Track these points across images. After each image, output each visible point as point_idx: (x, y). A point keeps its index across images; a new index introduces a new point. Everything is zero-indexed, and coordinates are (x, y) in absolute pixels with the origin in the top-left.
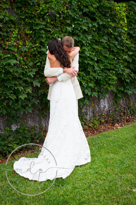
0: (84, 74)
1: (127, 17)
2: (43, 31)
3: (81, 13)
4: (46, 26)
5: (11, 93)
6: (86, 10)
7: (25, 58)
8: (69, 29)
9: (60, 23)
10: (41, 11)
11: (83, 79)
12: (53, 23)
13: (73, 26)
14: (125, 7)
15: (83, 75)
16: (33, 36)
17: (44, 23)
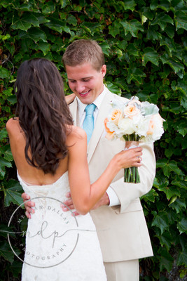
0: (179, 171)
4: (54, 18)
8: (131, 28)
9: (103, 11)
11: (170, 186)
12: (79, 9)
13: (144, 19)
15: (172, 173)
16: (12, 50)
17: (48, 11)
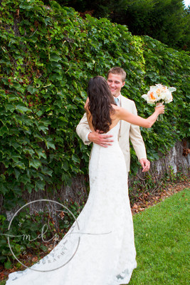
1: (145, 56)
2: (60, 65)
3: (100, 45)
5: (19, 159)
6: (106, 41)
7: (31, 103)
8: (89, 65)
10: (55, 36)
13: (94, 62)
14: (141, 42)
